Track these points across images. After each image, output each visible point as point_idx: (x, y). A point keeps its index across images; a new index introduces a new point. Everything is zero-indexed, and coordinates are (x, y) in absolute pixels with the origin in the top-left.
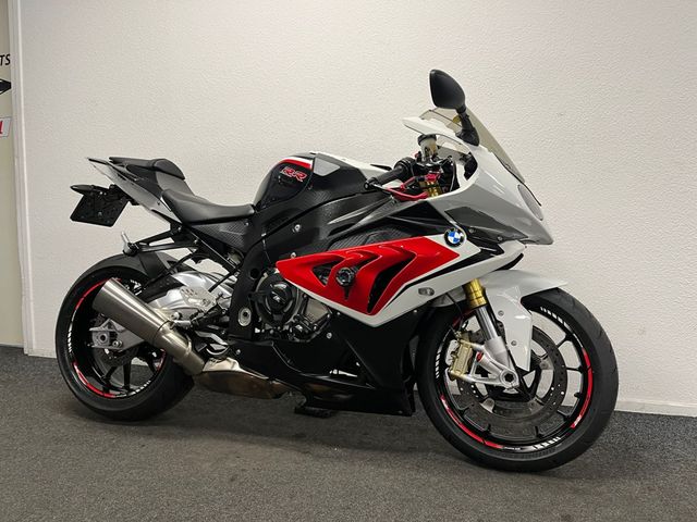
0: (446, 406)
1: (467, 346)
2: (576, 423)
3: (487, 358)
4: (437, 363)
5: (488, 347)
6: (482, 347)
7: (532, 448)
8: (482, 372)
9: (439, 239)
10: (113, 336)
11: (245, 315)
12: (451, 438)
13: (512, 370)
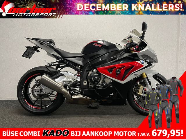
0: (136, 102)
1: (142, 87)
3: (147, 90)
6: (145, 87)
9: (139, 62)
10: (41, 91)
11: (85, 82)
12: (137, 110)
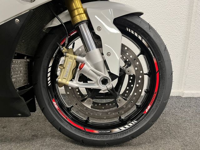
0: (56, 107)
1: (71, 58)
2: (147, 110)
3: (88, 68)
4: (49, 75)
5: (89, 59)
6: (84, 59)
7: (117, 130)
8: (84, 79)
12: (61, 129)
13: (107, 75)
